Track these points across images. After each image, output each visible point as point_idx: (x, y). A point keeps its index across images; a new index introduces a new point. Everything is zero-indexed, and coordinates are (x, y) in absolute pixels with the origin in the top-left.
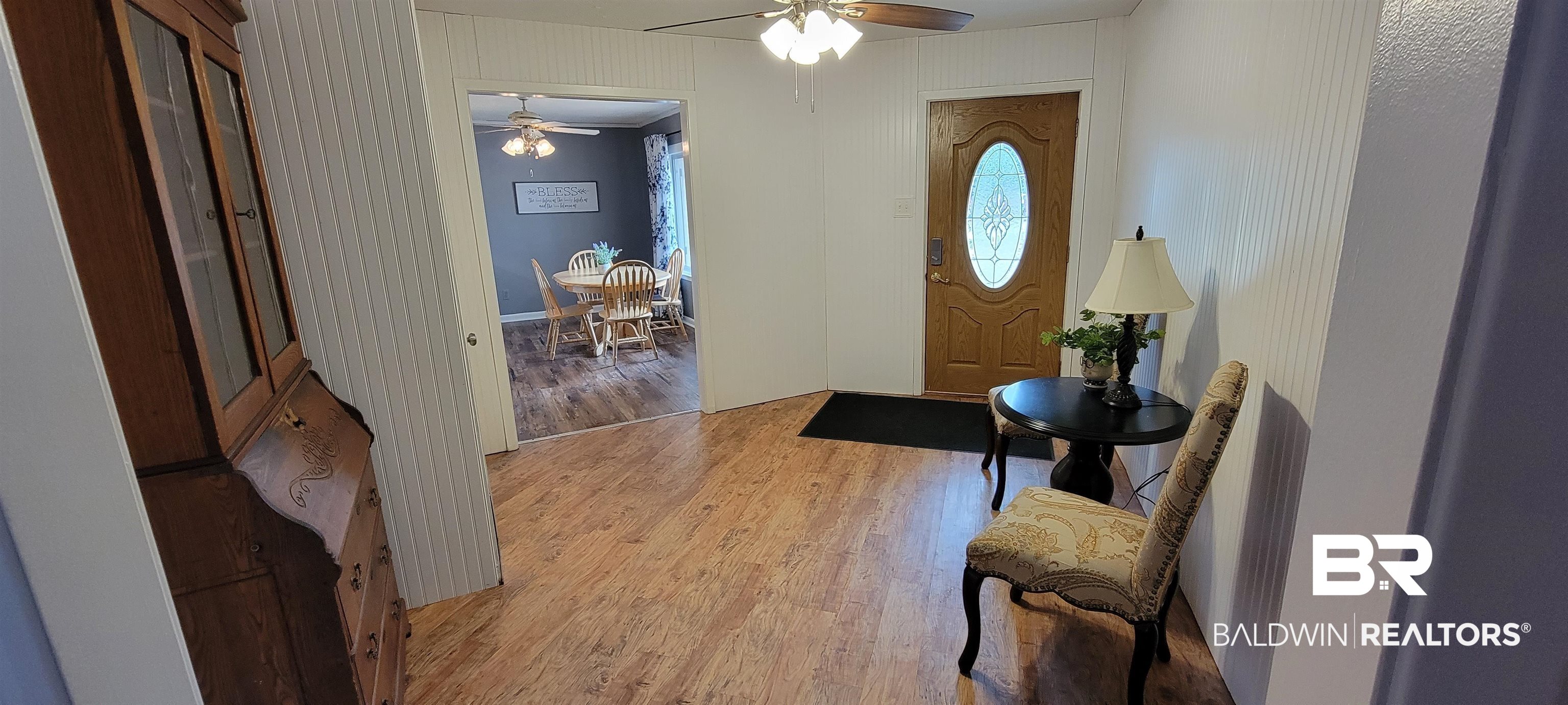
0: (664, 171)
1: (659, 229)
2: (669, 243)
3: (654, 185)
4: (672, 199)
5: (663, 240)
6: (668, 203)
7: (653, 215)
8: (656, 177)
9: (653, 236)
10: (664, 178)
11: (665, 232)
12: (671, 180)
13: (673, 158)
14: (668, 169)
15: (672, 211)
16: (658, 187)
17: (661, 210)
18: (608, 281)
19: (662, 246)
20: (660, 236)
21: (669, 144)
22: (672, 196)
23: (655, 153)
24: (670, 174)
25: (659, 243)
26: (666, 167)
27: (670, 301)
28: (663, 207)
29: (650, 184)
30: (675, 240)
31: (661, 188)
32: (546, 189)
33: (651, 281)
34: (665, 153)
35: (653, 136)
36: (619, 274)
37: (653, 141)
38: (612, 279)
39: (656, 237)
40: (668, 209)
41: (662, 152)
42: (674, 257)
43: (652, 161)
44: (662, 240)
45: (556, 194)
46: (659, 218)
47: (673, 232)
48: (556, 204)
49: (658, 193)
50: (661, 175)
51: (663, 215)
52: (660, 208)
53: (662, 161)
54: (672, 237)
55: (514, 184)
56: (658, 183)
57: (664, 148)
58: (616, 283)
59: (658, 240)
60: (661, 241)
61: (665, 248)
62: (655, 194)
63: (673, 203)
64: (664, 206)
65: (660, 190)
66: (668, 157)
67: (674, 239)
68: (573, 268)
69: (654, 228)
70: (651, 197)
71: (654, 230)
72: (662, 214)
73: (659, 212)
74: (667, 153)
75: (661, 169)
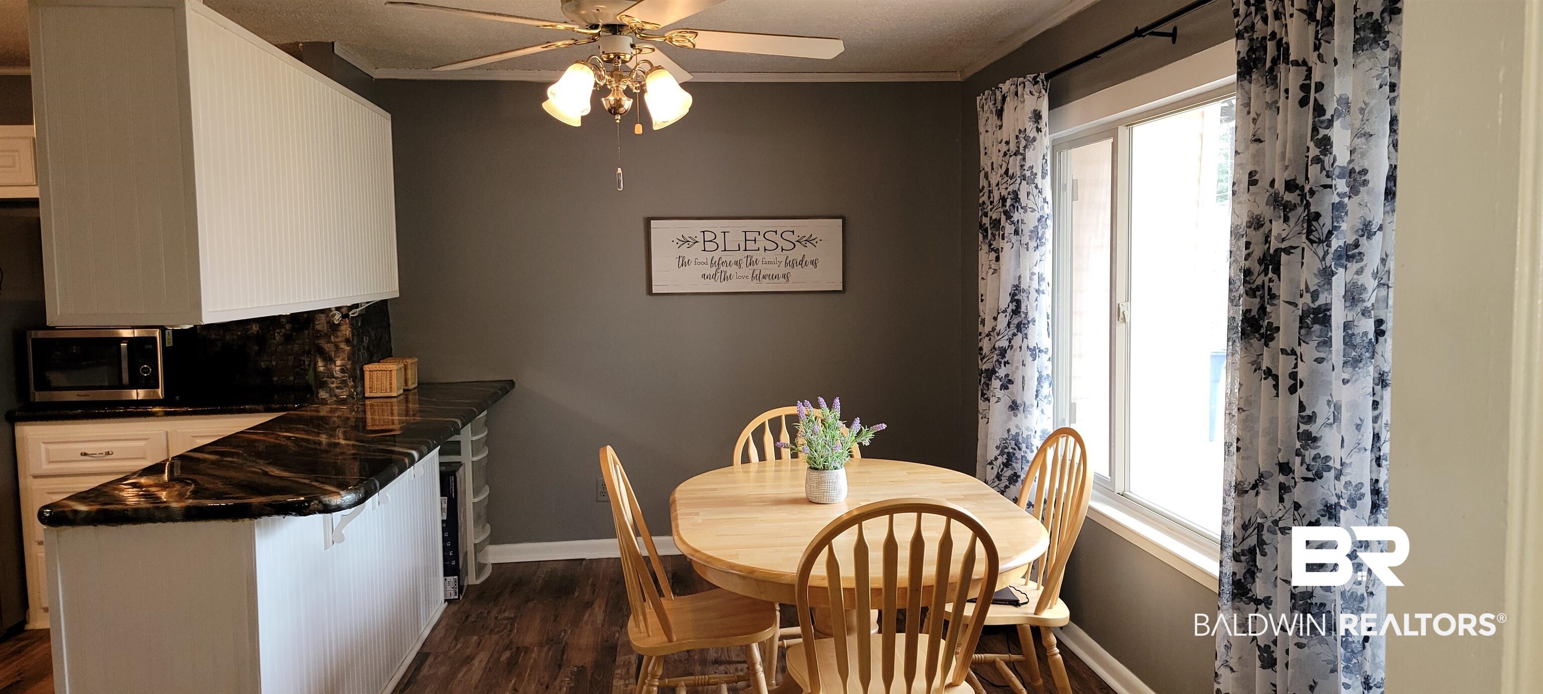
0: (1031, 180)
1: (1003, 352)
2: (1028, 397)
3: (996, 223)
4: (1045, 268)
5: (1011, 382)
6: (1036, 278)
7: (986, 309)
8: (1003, 200)
9: (984, 367)
10: (1031, 204)
11: (1016, 362)
12: (1048, 210)
13: (1057, 147)
14: (1043, 177)
15: (1045, 301)
16: (1009, 229)
17: (1013, 295)
18: (819, 570)
19: (1006, 401)
20: (1002, 372)
21: (1054, 104)
22: (1049, 258)
23: (1009, 131)
24: (1048, 193)
25: (999, 393)
26: (1038, 170)
27: (1030, 609)
28: (1017, 287)
29: (986, 221)
30: (1046, 390)
31: (1016, 232)
32: (720, 237)
33: (980, 569)
34: (1039, 130)
35: (1006, 87)
36: (861, 550)
37: (1004, 98)
38: (832, 564)
39: (991, 373)
40: (1033, 294)
41: (1030, 126)
42: (1050, 453)
43: (997, 158)
44: (1007, 383)
45: (742, 248)
46: (1003, 321)
47: (1044, 360)
48: (741, 272)
49: (1006, 246)
50: (1022, 195)
51: (1016, 312)
52: (1009, 289)
53: (1029, 154)
54: (1040, 379)
55: (648, 222)
56: (1009, 217)
57: (1037, 116)
58: (847, 571)
59: (996, 384)
60: (1004, 387)
61: (1014, 407)
62: (997, 251)
63: (1048, 277)
64: (1023, 286)
65: (1014, 238)
66: (1045, 141)
67: (1046, 385)
68: (746, 459)
69: (986, 345)
70: (984, 257)
71: (986, 350)
72: (1013, 306)
73: (1005, 301)
74: (1045, 129)
75: (1024, 178)
